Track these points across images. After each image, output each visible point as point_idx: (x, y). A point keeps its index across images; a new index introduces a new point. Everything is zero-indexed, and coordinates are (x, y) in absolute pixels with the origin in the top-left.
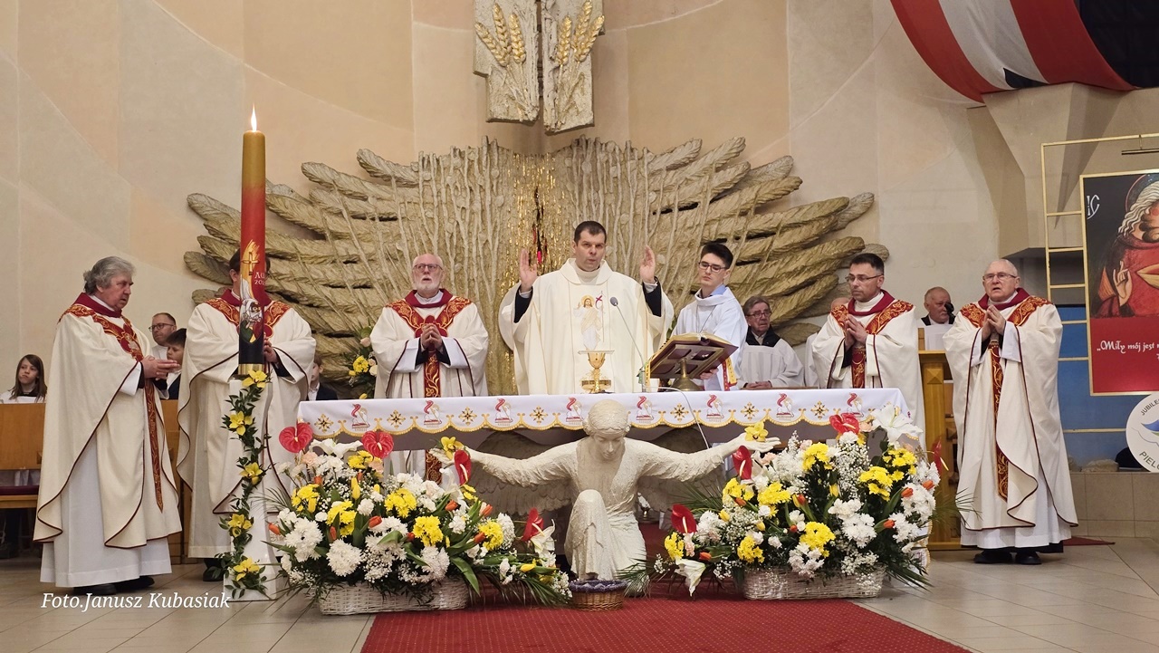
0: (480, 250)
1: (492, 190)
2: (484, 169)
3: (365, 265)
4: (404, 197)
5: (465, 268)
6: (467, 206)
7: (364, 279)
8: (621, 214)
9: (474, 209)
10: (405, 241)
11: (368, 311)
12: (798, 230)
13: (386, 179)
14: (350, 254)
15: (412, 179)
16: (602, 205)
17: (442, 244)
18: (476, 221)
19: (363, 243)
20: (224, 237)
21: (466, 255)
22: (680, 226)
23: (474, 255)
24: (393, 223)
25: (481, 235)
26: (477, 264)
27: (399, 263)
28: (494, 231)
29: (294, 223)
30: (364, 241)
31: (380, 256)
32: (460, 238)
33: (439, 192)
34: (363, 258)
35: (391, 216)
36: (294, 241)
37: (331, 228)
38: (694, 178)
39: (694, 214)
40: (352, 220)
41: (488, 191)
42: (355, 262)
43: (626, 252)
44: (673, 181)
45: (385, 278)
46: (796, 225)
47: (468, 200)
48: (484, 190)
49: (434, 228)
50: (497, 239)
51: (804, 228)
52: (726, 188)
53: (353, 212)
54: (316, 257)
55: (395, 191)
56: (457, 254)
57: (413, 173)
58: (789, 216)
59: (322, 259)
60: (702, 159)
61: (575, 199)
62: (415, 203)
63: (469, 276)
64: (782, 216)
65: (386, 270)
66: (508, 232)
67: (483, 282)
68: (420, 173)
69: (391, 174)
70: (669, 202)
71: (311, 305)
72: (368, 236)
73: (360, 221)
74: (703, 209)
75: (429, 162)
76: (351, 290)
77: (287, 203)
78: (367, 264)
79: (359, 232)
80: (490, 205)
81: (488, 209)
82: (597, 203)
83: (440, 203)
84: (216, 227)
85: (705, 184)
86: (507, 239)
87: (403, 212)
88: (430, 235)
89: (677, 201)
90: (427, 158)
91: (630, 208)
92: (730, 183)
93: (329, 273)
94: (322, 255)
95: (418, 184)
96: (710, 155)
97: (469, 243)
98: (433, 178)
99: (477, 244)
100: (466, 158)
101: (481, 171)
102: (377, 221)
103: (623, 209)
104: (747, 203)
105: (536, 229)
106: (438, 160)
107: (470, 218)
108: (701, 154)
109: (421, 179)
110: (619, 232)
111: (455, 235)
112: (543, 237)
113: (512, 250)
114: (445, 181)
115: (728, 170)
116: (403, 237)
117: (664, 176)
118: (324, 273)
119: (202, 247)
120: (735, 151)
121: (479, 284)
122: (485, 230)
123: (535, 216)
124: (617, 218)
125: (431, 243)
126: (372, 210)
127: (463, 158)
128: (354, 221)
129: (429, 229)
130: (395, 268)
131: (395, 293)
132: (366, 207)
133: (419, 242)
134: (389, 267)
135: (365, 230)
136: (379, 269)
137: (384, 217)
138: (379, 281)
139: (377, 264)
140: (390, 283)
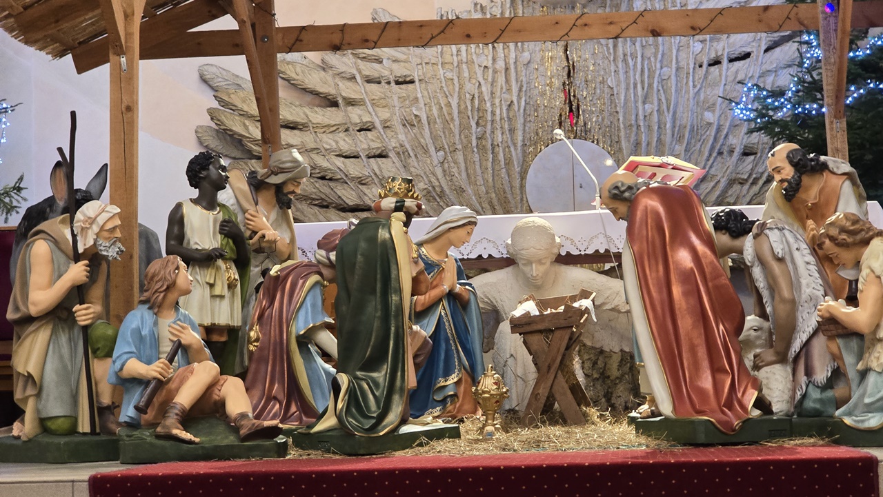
0: (505, 111)
1: (517, 47)
3: (380, 133)
4: (421, 58)
5: (488, 132)
6: (489, 64)
7: (378, 148)
8: (662, 68)
9: (497, 67)
10: (422, 105)
14: (364, 121)
16: (639, 59)
17: (463, 107)
18: (499, 80)
19: (377, 109)
20: (234, 108)
21: (489, 118)
22: (730, 79)
23: (498, 118)
24: (410, 85)
25: (506, 96)
26: (501, 128)
27: (416, 130)
28: (520, 90)
29: (304, 89)
30: (378, 106)
31: (396, 122)
32: (482, 100)
34: (378, 124)
35: (408, 79)
36: (305, 109)
37: (344, 94)
39: (747, 65)
40: (366, 84)
41: (512, 48)
42: (369, 130)
43: (668, 110)
45: (401, 146)
47: (490, 58)
49: (454, 89)
50: (523, 99)
52: (782, 34)
53: (367, 76)
54: (328, 126)
55: (411, 52)
56: (480, 118)
59: (334, 128)
61: (609, 53)
62: (434, 64)
63: (493, 141)
65: (402, 137)
66: (536, 92)
67: (509, 147)
70: (716, 52)
71: (323, 178)
72: (383, 101)
73: (374, 86)
74: (757, 60)
76: (365, 159)
77: (298, 70)
78: (381, 131)
79: (374, 97)
80: (515, 63)
81: (512, 67)
82: (634, 56)
83: (460, 63)
84: (226, 98)
86: (534, 100)
87: (420, 73)
88: (449, 97)
89: (726, 51)
91: (671, 61)
93: (342, 143)
94: (333, 123)
97: (493, 105)
99: (501, 105)
100: (488, 12)
102: (393, 84)
103: (665, 63)
105: (567, 87)
107: (494, 78)
110: (660, 88)
111: (476, 96)
112: (574, 96)
113: (541, 112)
116: (421, 100)
118: (337, 142)
119: (212, 119)
121: (504, 151)
122: (509, 90)
123: (565, 74)
124: (658, 72)
125: (451, 106)
126: (386, 73)
127: (485, 12)
128: (367, 85)
129: (449, 91)
130: (413, 135)
131: (413, 161)
132: (381, 70)
133: (438, 106)
134: (406, 134)
135: (380, 94)
136: (395, 136)
137: (400, 80)
138: (395, 149)
139: (393, 131)
140: (407, 151)
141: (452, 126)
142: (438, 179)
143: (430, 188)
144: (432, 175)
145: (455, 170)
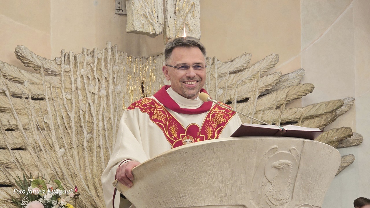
0: (105, 124)
1: (114, 81)
2: (108, 65)
3: (22, 133)
4: (50, 83)
5: (94, 137)
7: (20, 143)
9: (101, 94)
10: (50, 116)
11: (23, 167)
12: (312, 120)
13: (37, 69)
14: (11, 124)
15: (56, 70)
17: (77, 118)
18: (102, 103)
19: (20, 116)
21: (95, 128)
23: (100, 129)
24: (42, 101)
25: (106, 114)
26: (102, 135)
27: (45, 132)
28: (115, 111)
30: (20, 114)
31: (32, 126)
32: (91, 115)
33: (76, 80)
34: (20, 127)
35: (40, 97)
38: (247, 81)
39: (247, 106)
40: (12, 98)
41: (111, 82)
42: (14, 130)
44: (234, 82)
45: (35, 142)
46: (312, 117)
47: (97, 87)
48: (108, 81)
49: (72, 106)
50: (117, 117)
51: (316, 119)
52: (267, 88)
53: (13, 92)
55: (43, 78)
56: (89, 127)
57: (56, 66)
58: (307, 110)
60: (252, 67)
62: (58, 88)
64: (302, 110)
65: (36, 137)
67: (106, 148)
68: (62, 66)
69: (41, 65)
70: (230, 96)
72: (23, 111)
74: (253, 103)
75: (69, 58)
76: (10, 151)
78: (23, 131)
79: (18, 108)
80: (112, 92)
83: (77, 88)
85: (254, 85)
87: (49, 94)
88: (69, 112)
89: (236, 96)
90: (67, 55)
92: (270, 85)
95: (60, 74)
96: (257, 65)
97: (98, 119)
98: (72, 70)
99: (103, 120)
100: (96, 56)
101: (106, 67)
102: (30, 99)
104: (281, 100)
106: (75, 57)
107: (98, 100)
108: (250, 64)
109: (63, 70)
111: (87, 113)
114: (80, 73)
115: (269, 76)
116: (50, 113)
117: (227, 78)
120: (273, 63)
122: (109, 110)
125: (69, 118)
126: (26, 91)
127: (93, 56)
128: (14, 99)
129: (68, 108)
130: (43, 136)
131: (43, 154)
132: (23, 89)
133: (60, 118)
134: (39, 135)
135: (22, 106)
136: (31, 136)
137: (35, 97)
138: (31, 145)
139: (30, 132)
140: (40, 146)
141: (69, 131)
142: (60, 168)
143: (55, 173)
144: (56, 164)
145: (71, 162)
